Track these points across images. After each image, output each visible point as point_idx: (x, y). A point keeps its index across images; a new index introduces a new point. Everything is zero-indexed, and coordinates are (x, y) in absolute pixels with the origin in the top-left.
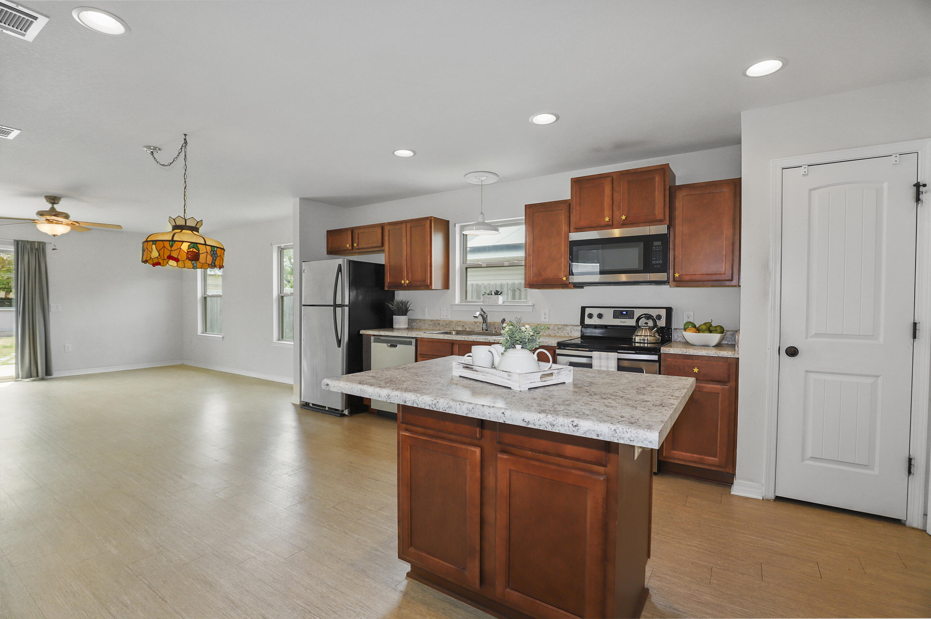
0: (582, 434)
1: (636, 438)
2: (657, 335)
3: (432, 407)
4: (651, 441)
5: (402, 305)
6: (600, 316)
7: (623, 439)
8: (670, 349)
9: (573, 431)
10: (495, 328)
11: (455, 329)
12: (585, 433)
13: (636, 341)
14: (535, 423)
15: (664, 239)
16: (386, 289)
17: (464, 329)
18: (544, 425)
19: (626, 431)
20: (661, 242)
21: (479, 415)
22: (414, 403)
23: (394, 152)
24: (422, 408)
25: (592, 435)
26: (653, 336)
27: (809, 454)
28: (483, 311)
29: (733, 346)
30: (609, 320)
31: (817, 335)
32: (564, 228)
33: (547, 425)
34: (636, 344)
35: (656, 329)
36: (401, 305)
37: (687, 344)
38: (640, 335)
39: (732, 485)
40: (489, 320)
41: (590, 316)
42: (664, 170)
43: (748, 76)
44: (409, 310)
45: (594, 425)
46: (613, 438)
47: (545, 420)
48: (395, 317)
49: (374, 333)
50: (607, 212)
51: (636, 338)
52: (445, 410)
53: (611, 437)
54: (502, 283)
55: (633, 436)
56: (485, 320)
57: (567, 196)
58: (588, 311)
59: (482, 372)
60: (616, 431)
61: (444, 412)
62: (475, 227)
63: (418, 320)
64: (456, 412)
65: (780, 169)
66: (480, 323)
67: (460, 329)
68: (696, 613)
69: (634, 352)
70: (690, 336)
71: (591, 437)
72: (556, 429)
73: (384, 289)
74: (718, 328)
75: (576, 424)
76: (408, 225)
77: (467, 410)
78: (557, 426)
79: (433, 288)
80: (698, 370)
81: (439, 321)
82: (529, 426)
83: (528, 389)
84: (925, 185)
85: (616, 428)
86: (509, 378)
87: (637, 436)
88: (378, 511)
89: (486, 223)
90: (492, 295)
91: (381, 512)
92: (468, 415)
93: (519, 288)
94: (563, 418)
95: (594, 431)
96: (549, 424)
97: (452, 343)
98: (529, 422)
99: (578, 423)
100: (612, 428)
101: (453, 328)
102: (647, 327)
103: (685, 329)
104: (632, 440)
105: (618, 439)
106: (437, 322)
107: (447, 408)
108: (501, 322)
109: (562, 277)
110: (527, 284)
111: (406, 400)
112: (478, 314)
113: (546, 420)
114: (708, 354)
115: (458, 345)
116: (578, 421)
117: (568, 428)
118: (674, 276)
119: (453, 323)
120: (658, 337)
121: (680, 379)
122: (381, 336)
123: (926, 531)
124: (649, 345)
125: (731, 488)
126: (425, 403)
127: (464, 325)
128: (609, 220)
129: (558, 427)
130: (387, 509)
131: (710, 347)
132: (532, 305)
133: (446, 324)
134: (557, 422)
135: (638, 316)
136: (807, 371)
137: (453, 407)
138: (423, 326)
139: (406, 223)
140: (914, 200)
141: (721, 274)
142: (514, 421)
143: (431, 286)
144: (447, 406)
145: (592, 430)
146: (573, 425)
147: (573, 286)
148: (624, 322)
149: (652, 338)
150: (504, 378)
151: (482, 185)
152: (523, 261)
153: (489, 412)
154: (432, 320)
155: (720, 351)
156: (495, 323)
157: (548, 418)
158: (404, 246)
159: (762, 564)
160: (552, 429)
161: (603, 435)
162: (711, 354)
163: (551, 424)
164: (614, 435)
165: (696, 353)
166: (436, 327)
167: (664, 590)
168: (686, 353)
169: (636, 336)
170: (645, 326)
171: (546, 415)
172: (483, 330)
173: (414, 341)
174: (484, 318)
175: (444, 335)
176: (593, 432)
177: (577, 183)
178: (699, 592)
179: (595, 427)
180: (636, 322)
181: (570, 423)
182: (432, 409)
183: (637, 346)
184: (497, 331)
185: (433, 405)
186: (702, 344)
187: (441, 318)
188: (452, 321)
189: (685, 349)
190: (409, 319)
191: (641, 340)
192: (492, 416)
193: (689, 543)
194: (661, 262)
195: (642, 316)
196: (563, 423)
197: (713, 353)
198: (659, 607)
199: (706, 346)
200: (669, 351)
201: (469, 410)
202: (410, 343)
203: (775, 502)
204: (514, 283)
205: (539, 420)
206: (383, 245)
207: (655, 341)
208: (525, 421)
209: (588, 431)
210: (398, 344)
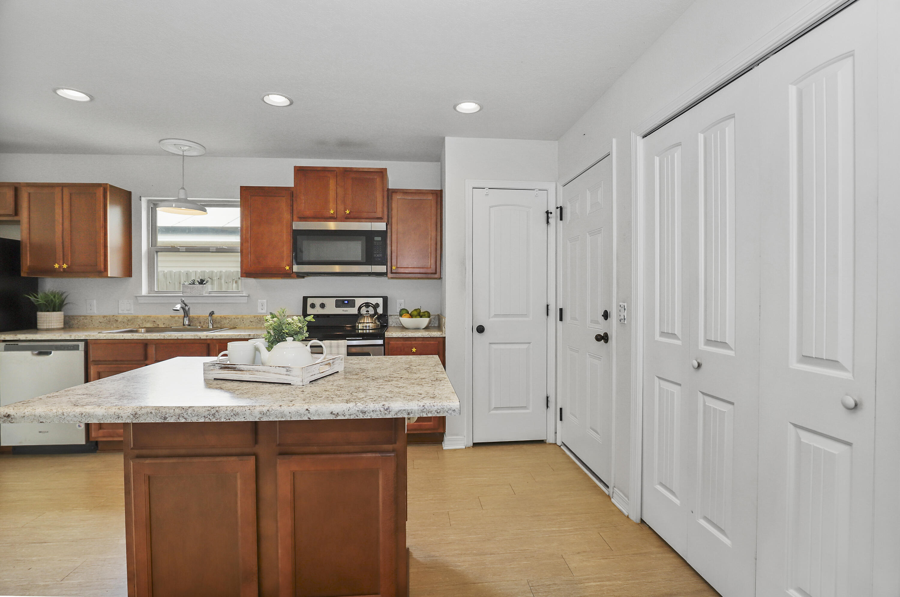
0: (393, 415)
1: (442, 410)
2: (377, 321)
3: (209, 419)
4: (454, 410)
5: (54, 297)
6: (323, 306)
7: (431, 413)
8: (392, 334)
9: (385, 414)
10: (200, 323)
11: (142, 326)
12: (396, 414)
13: (359, 328)
14: (345, 413)
15: (383, 234)
16: (23, 274)
17: (156, 326)
18: (355, 414)
19: (433, 405)
20: (380, 238)
21: (276, 417)
22: (180, 418)
23: (56, 90)
24: (194, 421)
25: (403, 415)
26: (374, 322)
27: (493, 407)
28: (184, 303)
29: (440, 327)
30: (331, 309)
31: (496, 316)
32: (287, 216)
33: (358, 414)
34: (359, 331)
35: (377, 316)
36: (52, 297)
37: (403, 328)
38: (363, 323)
39: (443, 442)
40: (192, 314)
41: (313, 306)
42: (382, 173)
43: (457, 111)
44: (66, 304)
45: (404, 405)
46: (422, 414)
47: (355, 409)
48: (40, 314)
49: (4, 338)
50: (332, 205)
51: (359, 325)
52: (229, 419)
53: (421, 413)
54: (188, 271)
55: (440, 409)
56: (186, 313)
57: (290, 183)
58: (310, 301)
59: (250, 370)
60: (425, 406)
61: (228, 421)
62: (175, 204)
63: (81, 316)
64: (245, 418)
65: (472, 188)
66: (178, 317)
67: (149, 325)
68: (449, 553)
69: (361, 338)
70: (406, 321)
71: (402, 417)
72: (368, 416)
73: (20, 274)
74: (426, 313)
75: (387, 406)
76: (66, 191)
77: (261, 413)
78: (368, 412)
79: (109, 276)
80: (416, 350)
81: (116, 316)
82: (339, 418)
83: (309, 382)
84: (551, 213)
85: (424, 404)
86: (288, 373)
87: (443, 408)
88: (62, 582)
89: (188, 200)
90: (194, 284)
91: (66, 582)
92: (261, 419)
93: (210, 277)
94: (374, 403)
95: (405, 410)
96: (360, 412)
97: (145, 344)
98: (338, 414)
99: (389, 405)
100: (421, 405)
101: (139, 325)
102: (369, 315)
103: (401, 315)
104: (438, 412)
105: (427, 414)
106: (114, 318)
107: (231, 416)
108: (208, 315)
109: (285, 266)
110: (244, 273)
111: (167, 416)
112: (178, 307)
113: (357, 409)
114: (423, 335)
115: (155, 345)
116: (389, 404)
117: (380, 412)
118: (391, 268)
119: (138, 319)
120: (378, 323)
121: (428, 357)
122: (19, 341)
123: (556, 444)
124: (371, 331)
125: (442, 445)
126: (197, 416)
127: (155, 320)
128: (334, 212)
129: (369, 414)
130: (76, 575)
131: (420, 330)
132: (247, 295)
133: (128, 320)
134: (368, 409)
135: (360, 305)
136: (490, 343)
137: (241, 414)
138: (89, 325)
139: (61, 188)
140: (546, 222)
141: (428, 268)
142: (321, 416)
143: (105, 273)
144: (232, 414)
145: (403, 410)
146: (384, 408)
147: (296, 276)
148: (346, 311)
149: (373, 325)
150: (281, 374)
151: (184, 156)
152: (239, 247)
153: (290, 412)
154: (104, 317)
155: (431, 332)
156: (200, 317)
157: (358, 407)
158: (58, 217)
159: (479, 498)
160: (364, 416)
161: (413, 412)
162: (425, 335)
163: (362, 411)
164: (423, 411)
165: (414, 335)
166: (112, 325)
167: (420, 544)
168: (405, 336)
169: (359, 323)
170: (367, 314)
171: (355, 404)
172: (184, 325)
173: (82, 345)
174: (185, 311)
175: (133, 334)
176: (404, 412)
177: (300, 171)
178: (445, 535)
179: (406, 407)
180: (358, 311)
181: (381, 407)
182: (210, 421)
183: (360, 333)
184: (202, 326)
185: (211, 415)
186: (415, 327)
187: (119, 314)
188: (137, 317)
189: (405, 332)
190: (65, 316)
191: (363, 327)
192: (294, 415)
193: (426, 499)
194: (381, 255)
195: (363, 305)
196: (375, 409)
197: (426, 334)
198: (421, 560)
199: (417, 329)
200: (392, 335)
201: (263, 413)
202: (76, 348)
203: (473, 448)
204: (204, 272)
205: (349, 410)
206: (16, 212)
207: (375, 327)
208: (334, 414)
209: (399, 411)
210: (53, 350)
